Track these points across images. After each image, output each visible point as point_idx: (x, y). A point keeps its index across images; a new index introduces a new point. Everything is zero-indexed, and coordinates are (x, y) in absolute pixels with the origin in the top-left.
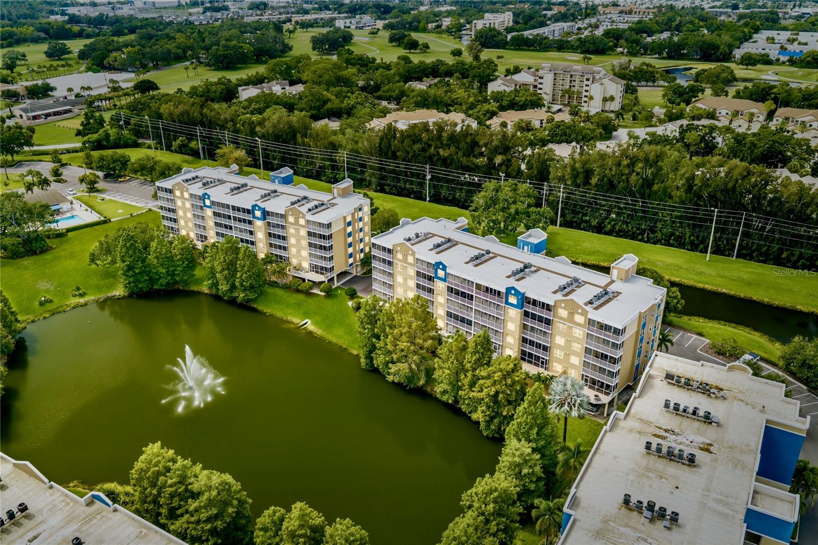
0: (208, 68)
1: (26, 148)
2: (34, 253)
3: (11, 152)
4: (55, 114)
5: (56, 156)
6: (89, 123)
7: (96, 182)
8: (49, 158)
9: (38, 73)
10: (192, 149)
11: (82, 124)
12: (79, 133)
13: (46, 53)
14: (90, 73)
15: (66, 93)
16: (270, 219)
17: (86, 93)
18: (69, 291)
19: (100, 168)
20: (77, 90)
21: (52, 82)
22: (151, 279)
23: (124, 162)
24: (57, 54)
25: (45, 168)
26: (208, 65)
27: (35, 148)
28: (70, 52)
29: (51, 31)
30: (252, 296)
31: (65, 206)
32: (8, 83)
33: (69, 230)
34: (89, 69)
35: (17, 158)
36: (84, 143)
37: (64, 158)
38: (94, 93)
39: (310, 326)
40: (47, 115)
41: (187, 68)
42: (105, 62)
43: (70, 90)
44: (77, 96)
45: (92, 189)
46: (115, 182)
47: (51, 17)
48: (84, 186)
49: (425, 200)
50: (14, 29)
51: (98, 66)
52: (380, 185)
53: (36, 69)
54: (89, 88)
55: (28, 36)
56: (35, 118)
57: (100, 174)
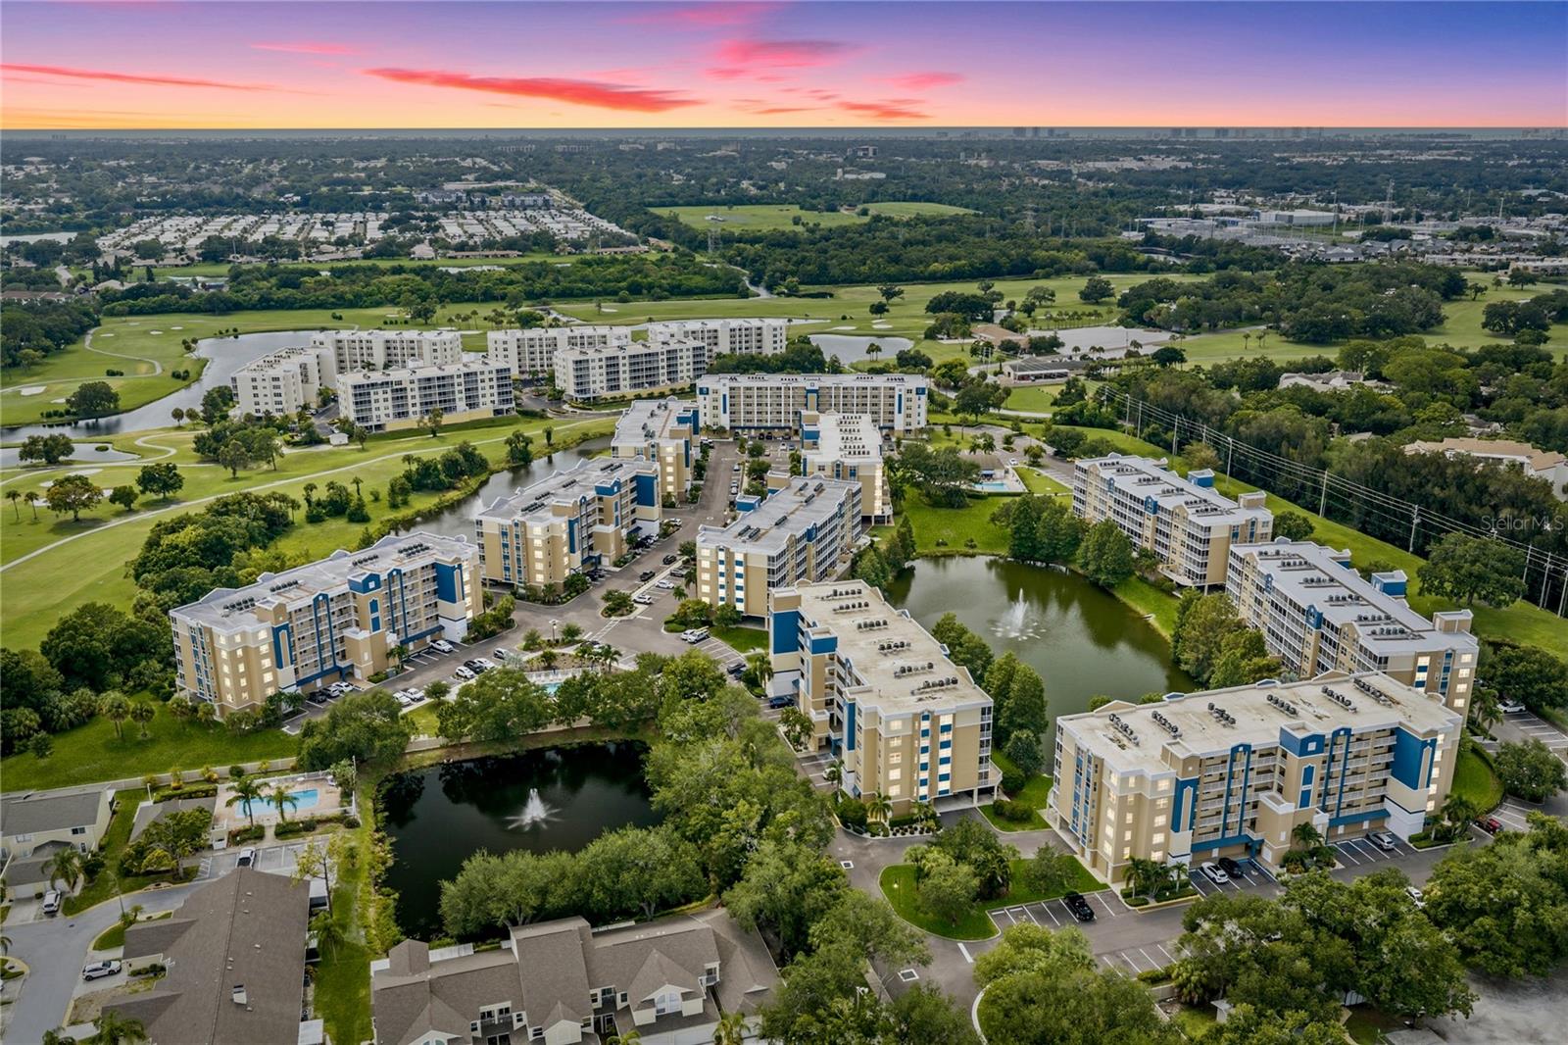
0: (1284, 338)
1: (992, 410)
2: (952, 506)
3: (976, 411)
4: (1047, 376)
5: (1017, 423)
6: (1069, 393)
7: (1039, 456)
8: (1009, 424)
9: (1056, 320)
10: (1166, 441)
11: (1062, 393)
12: (1055, 403)
13: (1081, 293)
14: (1121, 328)
15: (1071, 353)
16: (1161, 515)
17: (1095, 356)
18: (963, 542)
19: (1051, 443)
20: (1085, 350)
21: (1062, 335)
22: (1034, 547)
23: (1077, 440)
24: (1095, 295)
25: (999, 434)
26: (1285, 334)
27: (1002, 412)
28: (1112, 295)
29: (1107, 260)
30: (1112, 580)
31: (998, 473)
32: (1016, 331)
33: (990, 495)
34: (1121, 322)
35: (981, 419)
36: (1055, 415)
37: (1025, 427)
38: (1106, 356)
39: (1152, 619)
40: (1037, 377)
41: (1247, 337)
42: (1145, 315)
43: (1076, 349)
44: (1083, 357)
45: (1035, 464)
46: (1063, 461)
47: (1125, 234)
48: (1027, 459)
49: (1407, 550)
50: (1060, 254)
51: (1134, 318)
52: (1364, 523)
53: (1055, 315)
54: (1101, 350)
55: (1074, 266)
56: (1022, 378)
57: (1050, 450)
